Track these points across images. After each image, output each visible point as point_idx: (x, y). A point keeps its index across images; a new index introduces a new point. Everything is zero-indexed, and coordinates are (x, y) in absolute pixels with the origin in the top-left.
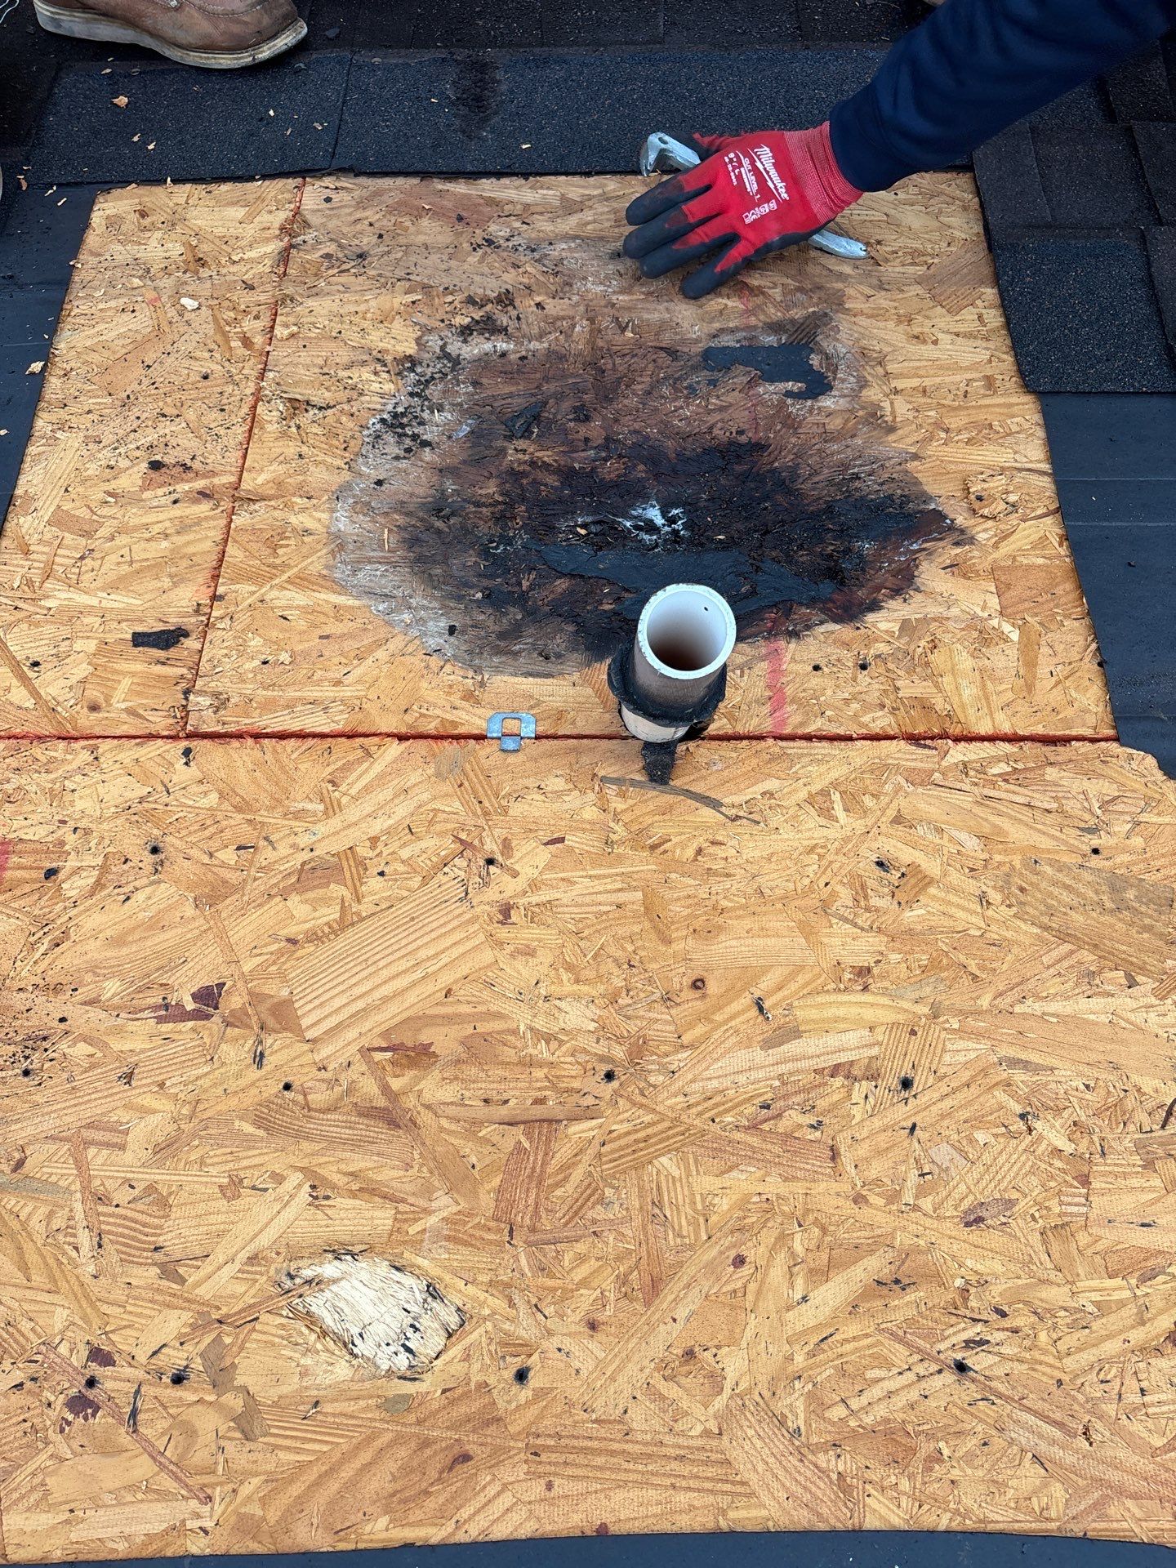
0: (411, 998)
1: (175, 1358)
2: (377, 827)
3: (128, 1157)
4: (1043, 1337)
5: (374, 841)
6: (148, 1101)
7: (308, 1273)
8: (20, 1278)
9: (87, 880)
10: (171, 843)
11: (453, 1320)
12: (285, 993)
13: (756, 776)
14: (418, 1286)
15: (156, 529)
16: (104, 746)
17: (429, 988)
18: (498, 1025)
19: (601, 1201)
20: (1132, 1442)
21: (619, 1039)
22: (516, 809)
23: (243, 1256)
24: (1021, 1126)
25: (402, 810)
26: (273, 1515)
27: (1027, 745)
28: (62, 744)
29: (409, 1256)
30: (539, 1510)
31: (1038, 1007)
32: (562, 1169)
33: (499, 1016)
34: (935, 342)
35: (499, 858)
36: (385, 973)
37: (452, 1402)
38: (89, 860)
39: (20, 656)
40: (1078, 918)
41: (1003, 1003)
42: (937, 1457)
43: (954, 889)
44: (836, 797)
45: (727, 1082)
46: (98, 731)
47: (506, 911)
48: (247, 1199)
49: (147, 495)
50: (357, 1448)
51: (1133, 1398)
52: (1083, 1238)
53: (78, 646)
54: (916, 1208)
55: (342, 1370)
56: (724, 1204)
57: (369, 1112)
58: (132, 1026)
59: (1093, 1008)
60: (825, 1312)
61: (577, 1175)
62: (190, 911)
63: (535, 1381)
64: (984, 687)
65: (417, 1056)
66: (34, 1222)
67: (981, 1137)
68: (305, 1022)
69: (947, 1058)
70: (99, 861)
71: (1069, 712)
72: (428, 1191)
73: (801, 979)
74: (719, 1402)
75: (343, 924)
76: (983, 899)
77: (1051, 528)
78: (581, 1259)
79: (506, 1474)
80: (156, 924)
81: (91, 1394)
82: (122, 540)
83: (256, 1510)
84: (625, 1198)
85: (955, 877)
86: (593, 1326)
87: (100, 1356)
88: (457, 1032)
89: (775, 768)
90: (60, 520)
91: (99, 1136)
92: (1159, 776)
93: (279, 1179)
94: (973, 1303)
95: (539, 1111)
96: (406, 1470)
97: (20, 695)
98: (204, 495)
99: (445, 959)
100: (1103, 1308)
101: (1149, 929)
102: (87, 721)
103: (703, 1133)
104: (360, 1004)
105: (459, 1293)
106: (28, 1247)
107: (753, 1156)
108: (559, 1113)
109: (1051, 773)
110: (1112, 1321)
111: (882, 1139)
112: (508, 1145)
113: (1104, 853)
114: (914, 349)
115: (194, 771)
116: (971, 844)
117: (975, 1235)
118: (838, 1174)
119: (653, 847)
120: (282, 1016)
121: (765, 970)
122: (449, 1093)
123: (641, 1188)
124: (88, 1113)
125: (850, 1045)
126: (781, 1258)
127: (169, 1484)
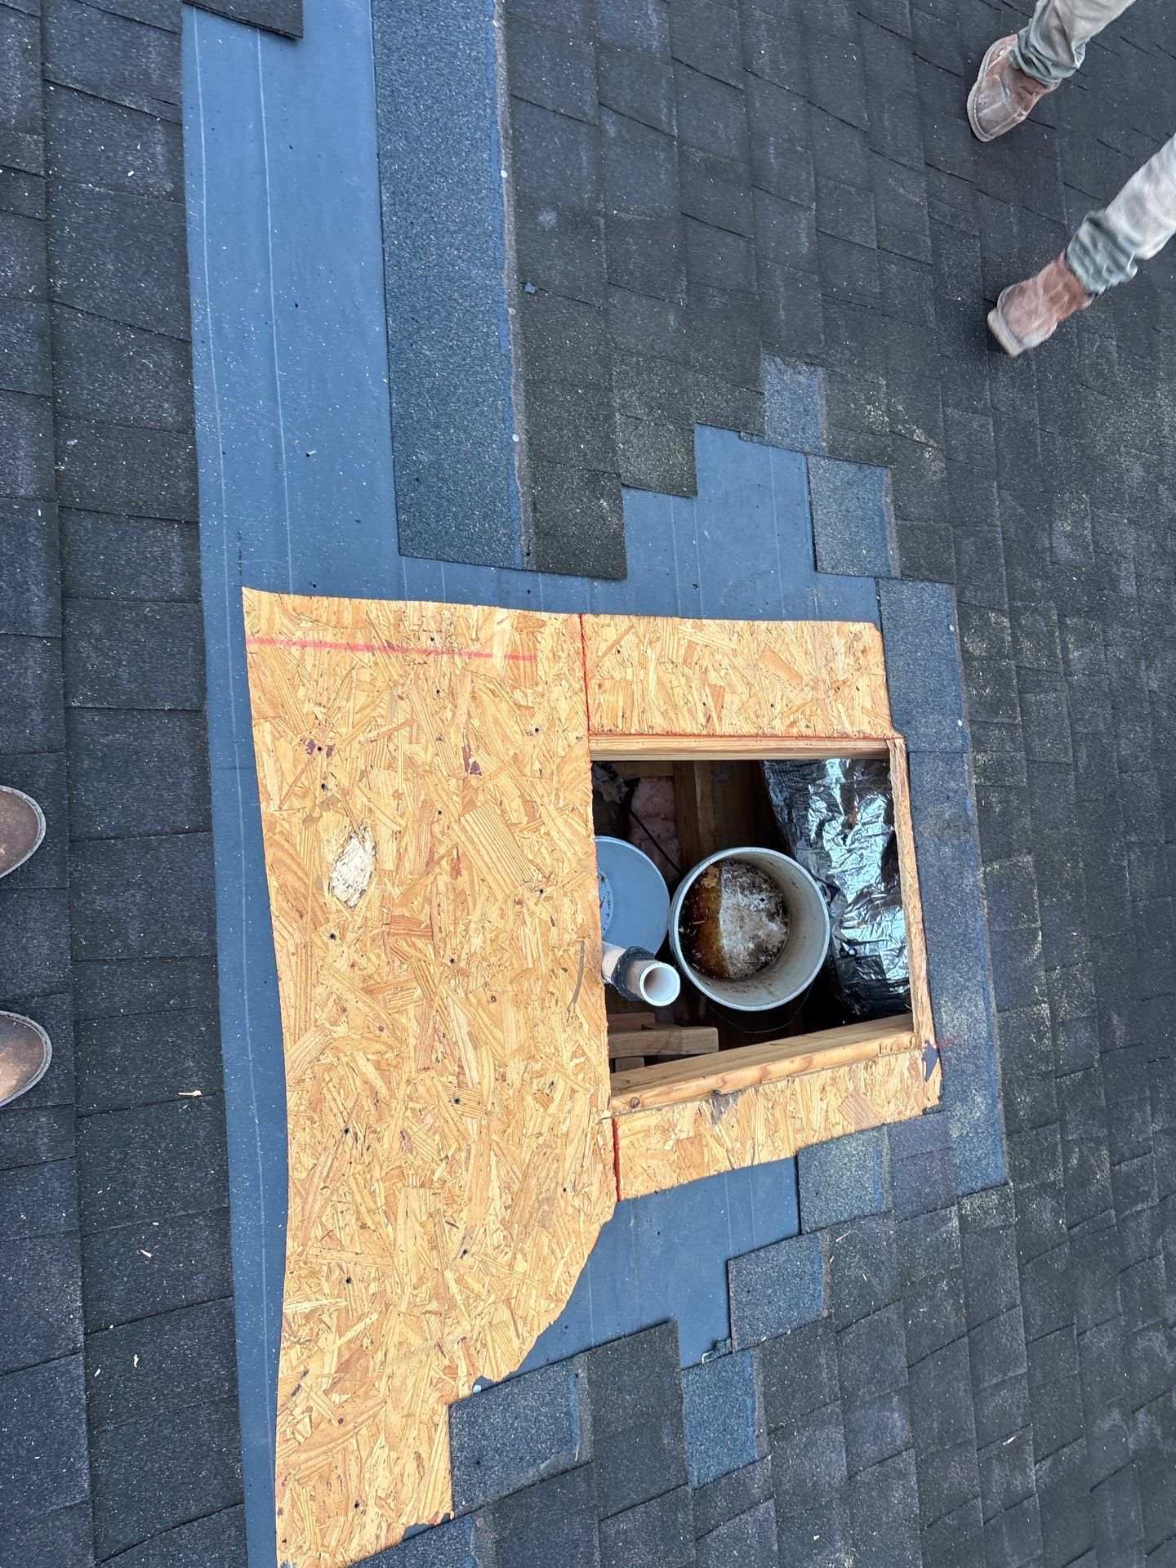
0: (480, 863)
1: (331, 784)
2: (553, 833)
3: (407, 746)
4: (359, 1167)
5: (548, 834)
6: (430, 750)
7: (367, 836)
8: (357, 709)
9: (523, 702)
10: (541, 737)
11: (351, 903)
12: (479, 804)
13: (589, 1018)
14: (364, 886)
15: (690, 697)
16: (583, 695)
17: (485, 871)
18: (471, 905)
19: (402, 963)
20: (324, 1206)
21: (468, 963)
22: (566, 901)
23: (372, 806)
24: (443, 1156)
25: (562, 845)
26: (277, 837)
27: (613, 1154)
28: (582, 675)
29: (375, 880)
30: (285, 950)
31: (493, 1164)
32: (414, 944)
33: (475, 905)
34: (821, 1099)
35: (544, 895)
36: (489, 849)
37: (321, 907)
38: (530, 699)
39: (622, 643)
40: (534, 1182)
41: (494, 1144)
42: (313, 1122)
43: (543, 1119)
44: (582, 1060)
45: (453, 1016)
46: (589, 691)
47: (520, 902)
48: (394, 803)
49: (707, 688)
50: (303, 869)
51: (340, 1207)
52: (400, 1185)
53: (629, 671)
54: (406, 1109)
55: (330, 858)
56: (403, 1020)
57: (432, 852)
58: (460, 735)
59: (494, 1190)
60: (364, 1069)
61: (413, 952)
62: (511, 753)
63: (331, 942)
64: (640, 1132)
65: (456, 872)
66: (379, 710)
67: (437, 1137)
68: (467, 816)
69: (469, 1120)
70: (530, 705)
71: (631, 1176)
72: (401, 884)
73: (499, 1048)
74: (328, 1025)
75: (510, 826)
76: (540, 1134)
77: (724, 1166)
78: (379, 957)
79: (297, 935)
80: (505, 737)
81: (316, 750)
82: (683, 680)
83: (278, 829)
84: (404, 973)
85: (549, 1120)
86: (353, 966)
87: (330, 749)
88: (467, 887)
89: (593, 1028)
90: (691, 646)
91: (415, 731)
92: (602, 1222)
93: (402, 816)
94: (372, 1135)
95: (436, 930)
96: (296, 891)
97: (603, 647)
98: (709, 718)
99: (498, 876)
100: (373, 1194)
101: (531, 1216)
102: (593, 683)
103: (431, 1007)
104: (476, 840)
105: (363, 903)
106: (369, 709)
107: (424, 1031)
108: (436, 939)
109: (600, 1167)
110: (368, 1199)
111: (433, 1091)
112: (422, 917)
113: (564, 1194)
114: (817, 1087)
115: (574, 741)
116: (564, 1128)
117: (398, 1136)
118: (418, 1071)
119: (553, 971)
120: (469, 805)
121: (502, 1031)
122: (442, 887)
123: (407, 981)
124: (423, 723)
125: (472, 1075)
126: (383, 1048)
127: (286, 789)
